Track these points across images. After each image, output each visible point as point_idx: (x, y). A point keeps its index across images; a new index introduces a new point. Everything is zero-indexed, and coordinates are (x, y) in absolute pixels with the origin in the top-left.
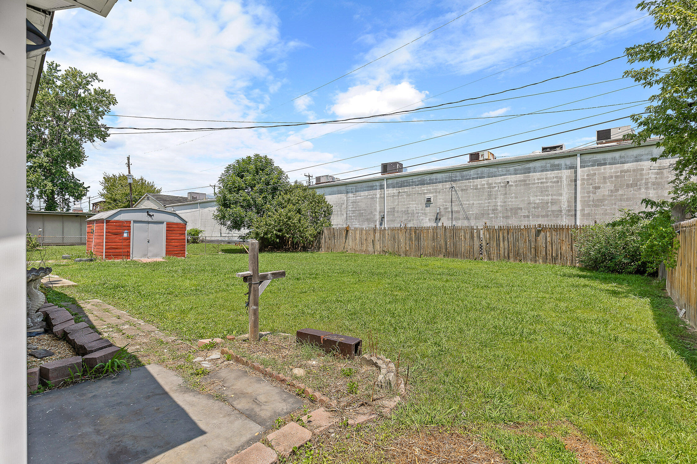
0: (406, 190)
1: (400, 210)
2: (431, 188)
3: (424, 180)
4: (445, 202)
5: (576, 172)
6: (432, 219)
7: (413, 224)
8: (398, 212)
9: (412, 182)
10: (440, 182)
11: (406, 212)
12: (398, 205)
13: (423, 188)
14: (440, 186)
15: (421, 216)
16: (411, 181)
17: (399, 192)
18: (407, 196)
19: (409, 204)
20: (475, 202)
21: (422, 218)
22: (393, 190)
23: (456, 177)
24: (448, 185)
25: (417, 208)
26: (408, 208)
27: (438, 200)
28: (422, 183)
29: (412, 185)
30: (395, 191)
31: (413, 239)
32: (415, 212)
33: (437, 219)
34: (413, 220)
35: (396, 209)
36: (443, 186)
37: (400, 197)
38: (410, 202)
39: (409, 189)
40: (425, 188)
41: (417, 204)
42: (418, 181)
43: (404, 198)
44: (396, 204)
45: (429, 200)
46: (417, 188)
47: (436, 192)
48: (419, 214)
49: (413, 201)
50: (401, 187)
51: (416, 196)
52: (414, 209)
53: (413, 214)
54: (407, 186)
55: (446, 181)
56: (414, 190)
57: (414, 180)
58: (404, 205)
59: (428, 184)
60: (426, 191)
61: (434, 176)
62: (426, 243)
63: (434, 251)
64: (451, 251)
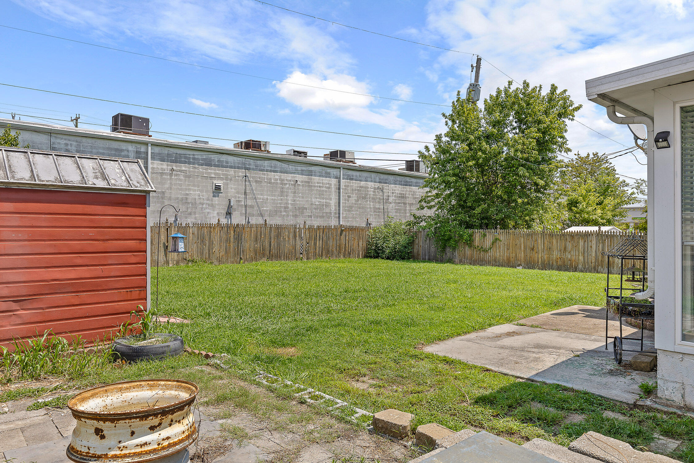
0: (183, 168)
1: (173, 196)
2: (220, 172)
3: (211, 160)
4: (238, 193)
5: (339, 182)
6: (221, 213)
7: (195, 218)
8: (170, 199)
9: (194, 159)
10: (231, 167)
11: (185, 201)
12: (171, 188)
13: (209, 171)
14: (232, 172)
15: (206, 208)
16: (192, 156)
17: (172, 170)
18: (186, 177)
19: (189, 190)
20: (269, 197)
21: (208, 211)
22: (162, 164)
23: (250, 164)
24: (241, 173)
25: (201, 197)
26: (187, 194)
27: (230, 190)
28: (208, 163)
29: (194, 163)
30: (165, 166)
31: (232, 240)
32: (198, 201)
33: (229, 214)
34: (195, 213)
35: (167, 195)
36: (235, 172)
37: (173, 177)
38: (190, 187)
39: (189, 168)
40: (212, 171)
41: (202, 191)
42: (203, 159)
43: (180, 180)
44: (167, 186)
45: (218, 188)
46: (201, 169)
47: (227, 179)
48: (204, 206)
49: (194, 186)
50: (175, 161)
51: (199, 179)
52: (197, 197)
53: (194, 204)
54: (185, 162)
55: (239, 168)
56: (196, 170)
57: (196, 157)
58: (181, 190)
59: (215, 166)
60: (213, 176)
61: (224, 158)
62: (248, 245)
63: (256, 254)
64: (274, 253)
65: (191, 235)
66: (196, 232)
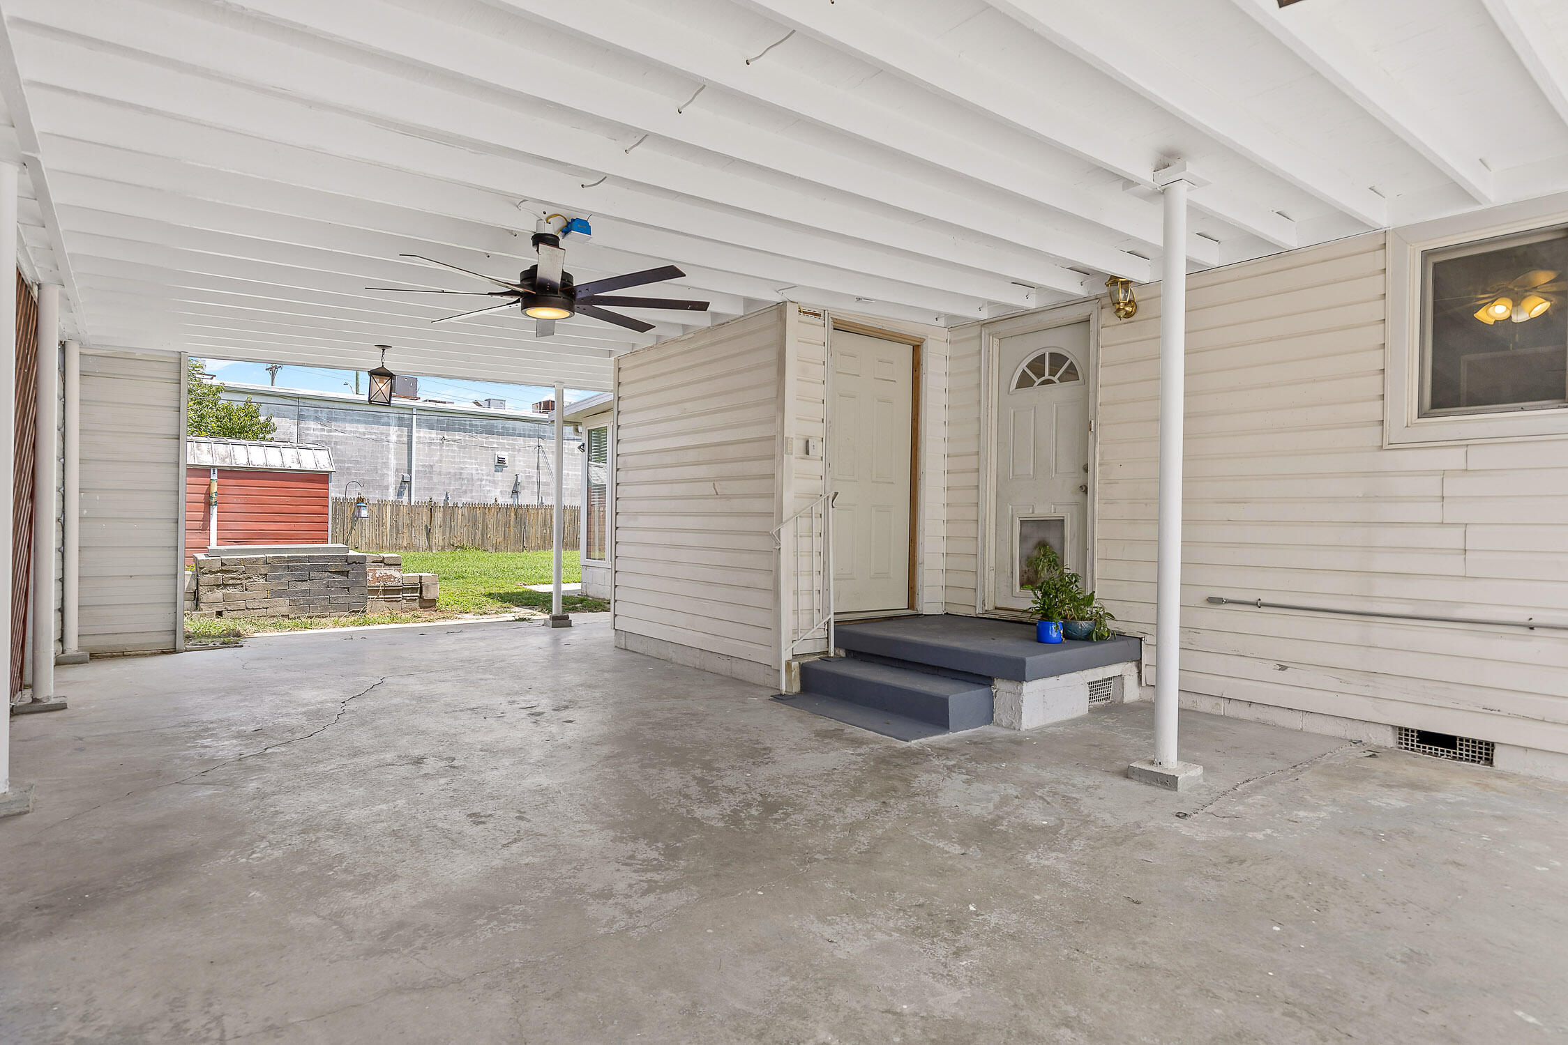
0: (457, 437)
1: (444, 470)
2: (505, 441)
3: (493, 427)
4: (529, 467)
6: (506, 492)
7: (472, 497)
8: (440, 473)
9: (471, 425)
10: (520, 435)
11: (459, 477)
12: (441, 461)
13: (491, 440)
14: (520, 441)
15: (486, 485)
16: (468, 423)
17: (443, 439)
18: (459, 447)
19: (464, 463)
20: (570, 472)
21: (488, 488)
22: (430, 433)
23: (544, 431)
24: (533, 442)
25: (479, 472)
26: (462, 469)
27: (517, 463)
28: (490, 432)
29: (471, 431)
30: (434, 435)
32: (475, 477)
33: (515, 492)
34: (471, 491)
35: (436, 469)
36: (524, 441)
37: (444, 448)
38: (466, 460)
39: (464, 436)
40: (494, 441)
41: (481, 465)
42: (482, 426)
43: (453, 451)
44: (436, 458)
45: (501, 461)
46: (480, 438)
47: (513, 450)
48: (484, 482)
49: (471, 458)
50: (447, 429)
51: (478, 450)
52: (474, 472)
53: (471, 480)
54: (459, 430)
55: (530, 436)
56: (474, 439)
57: (474, 423)
58: (454, 463)
59: (499, 434)
60: (495, 446)
61: (510, 424)
62: (534, 530)
63: (544, 542)
64: (570, 542)
65: (460, 516)
66: (466, 514)
